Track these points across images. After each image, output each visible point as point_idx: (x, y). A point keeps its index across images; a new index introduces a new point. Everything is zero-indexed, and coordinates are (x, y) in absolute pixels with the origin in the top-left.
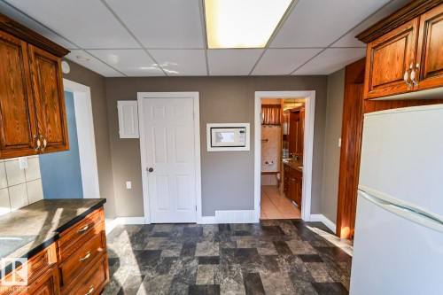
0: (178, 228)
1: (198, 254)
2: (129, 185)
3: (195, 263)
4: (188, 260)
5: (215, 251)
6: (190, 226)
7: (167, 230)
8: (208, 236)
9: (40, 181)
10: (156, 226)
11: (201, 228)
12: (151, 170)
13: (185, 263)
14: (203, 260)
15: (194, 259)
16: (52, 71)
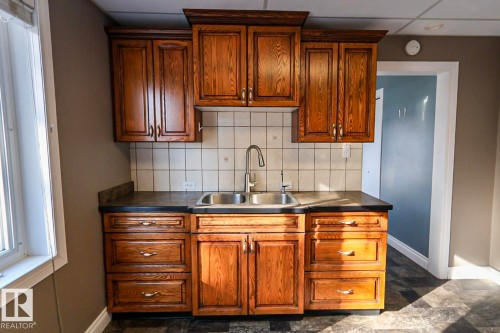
16: (363, 61)
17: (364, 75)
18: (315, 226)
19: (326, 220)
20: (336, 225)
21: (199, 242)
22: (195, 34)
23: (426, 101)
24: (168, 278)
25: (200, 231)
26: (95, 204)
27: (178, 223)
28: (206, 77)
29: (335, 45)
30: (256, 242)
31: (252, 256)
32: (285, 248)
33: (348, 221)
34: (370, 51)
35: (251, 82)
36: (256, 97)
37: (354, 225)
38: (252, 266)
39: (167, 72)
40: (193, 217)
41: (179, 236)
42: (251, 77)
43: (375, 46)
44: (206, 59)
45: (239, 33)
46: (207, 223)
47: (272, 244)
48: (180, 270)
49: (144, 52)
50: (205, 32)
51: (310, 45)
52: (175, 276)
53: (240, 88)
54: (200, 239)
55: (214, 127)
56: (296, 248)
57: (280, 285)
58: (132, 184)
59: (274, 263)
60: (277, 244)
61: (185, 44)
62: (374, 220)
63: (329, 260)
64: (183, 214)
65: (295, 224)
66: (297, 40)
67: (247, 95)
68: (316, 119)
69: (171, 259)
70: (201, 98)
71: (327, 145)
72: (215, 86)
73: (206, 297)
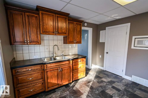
0: (114, 75)
1: (114, 85)
2: (100, 56)
3: (110, 86)
4: (109, 85)
5: (121, 88)
6: (118, 77)
7: (109, 74)
8: (123, 83)
9: (77, 50)
10: (106, 72)
11: (123, 79)
12: (107, 53)
13: (107, 84)
14: (113, 87)
15: (111, 85)
16: (79, 26)
17: (80, 30)
18: (73, 63)
19: (75, 61)
21: (47, 72)
22: (40, 14)
23: (86, 35)
24: (38, 83)
25: (47, 69)
27: (40, 68)
28: (44, 27)
30: (62, 69)
31: (61, 72)
32: (68, 69)
34: (80, 24)
35: (57, 29)
36: (58, 33)
37: (80, 61)
38: (61, 74)
39: (31, 23)
40: (45, 65)
41: (40, 71)
42: (57, 28)
43: (81, 24)
44: (44, 21)
45: (53, 15)
46: (50, 66)
47: (65, 68)
48: (41, 80)
49: (21, 16)
50: (43, 13)
51: (70, 21)
52: (40, 83)
53: (54, 30)
54: (48, 71)
55: (43, 40)
56: (70, 68)
57: (67, 77)
59: (66, 73)
60: (66, 68)
61: (36, 15)
62: (84, 60)
63: (76, 69)
64: (41, 65)
65: (70, 63)
66: (67, 20)
67: (56, 32)
68: (71, 39)
69: (38, 78)
70: (43, 32)
71: (71, 44)
72: (47, 29)
73: (49, 85)
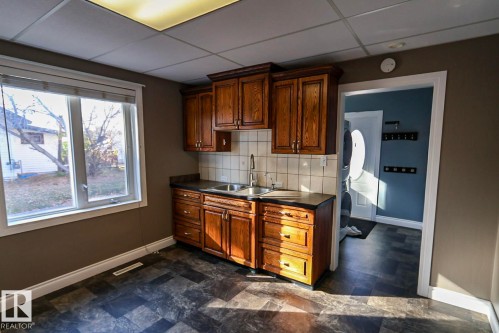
16: (316, 90)
17: (317, 101)
18: (264, 212)
19: (272, 209)
20: (274, 213)
21: (205, 210)
22: (214, 87)
25: (205, 203)
26: (168, 182)
29: (295, 81)
30: (230, 215)
31: (227, 223)
32: (244, 222)
33: (283, 212)
34: (322, 81)
35: (240, 114)
36: (243, 123)
37: (289, 215)
40: (202, 195)
42: (240, 111)
43: (326, 76)
45: (235, 83)
47: (238, 218)
50: (218, 86)
51: (279, 83)
54: (205, 208)
55: (237, 142)
56: (250, 223)
58: (198, 175)
59: (239, 231)
60: (240, 219)
61: (210, 94)
62: (304, 214)
63: (273, 238)
65: (250, 207)
67: (238, 122)
68: (281, 137)
72: (223, 118)
73: (207, 241)
